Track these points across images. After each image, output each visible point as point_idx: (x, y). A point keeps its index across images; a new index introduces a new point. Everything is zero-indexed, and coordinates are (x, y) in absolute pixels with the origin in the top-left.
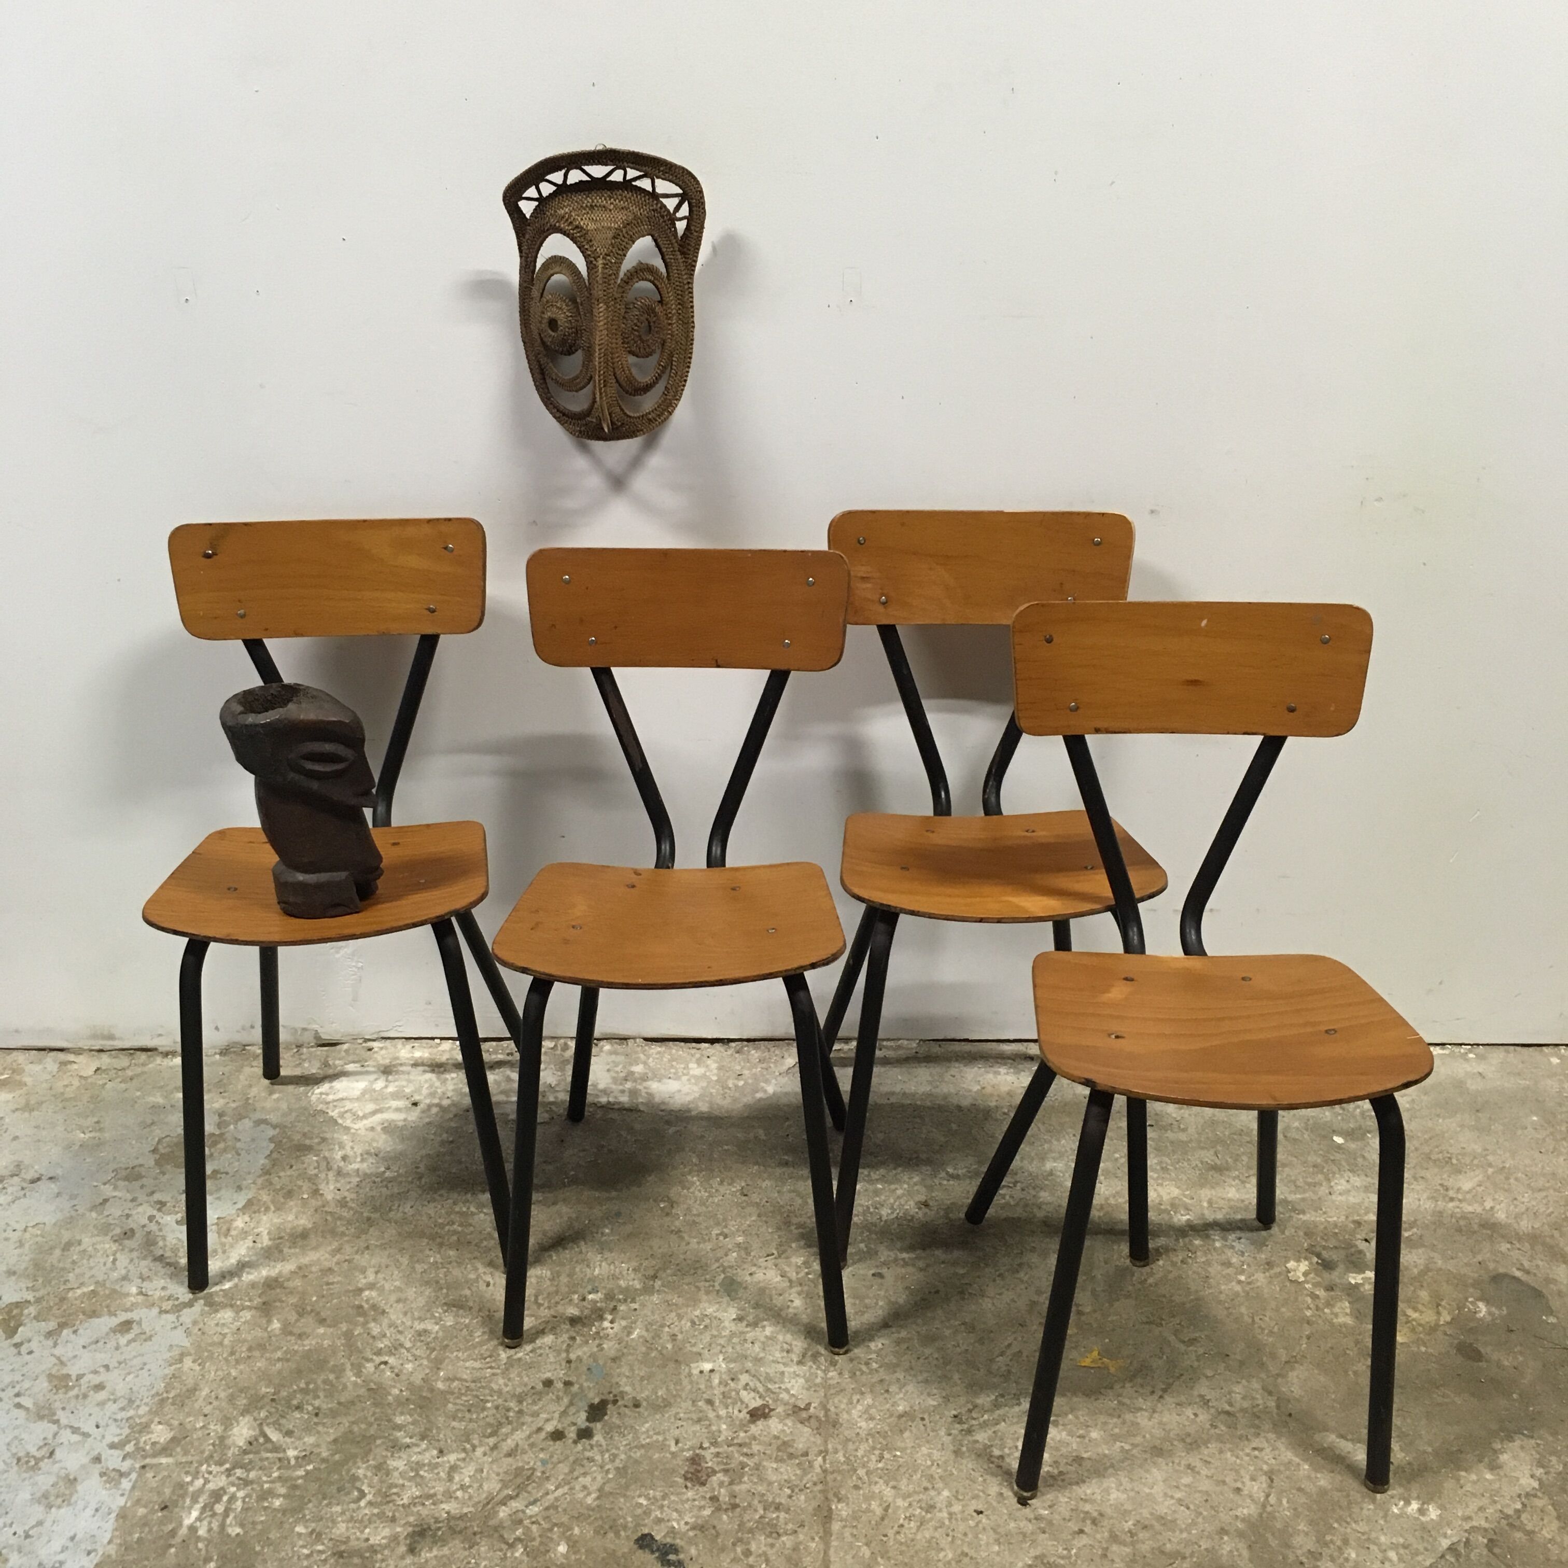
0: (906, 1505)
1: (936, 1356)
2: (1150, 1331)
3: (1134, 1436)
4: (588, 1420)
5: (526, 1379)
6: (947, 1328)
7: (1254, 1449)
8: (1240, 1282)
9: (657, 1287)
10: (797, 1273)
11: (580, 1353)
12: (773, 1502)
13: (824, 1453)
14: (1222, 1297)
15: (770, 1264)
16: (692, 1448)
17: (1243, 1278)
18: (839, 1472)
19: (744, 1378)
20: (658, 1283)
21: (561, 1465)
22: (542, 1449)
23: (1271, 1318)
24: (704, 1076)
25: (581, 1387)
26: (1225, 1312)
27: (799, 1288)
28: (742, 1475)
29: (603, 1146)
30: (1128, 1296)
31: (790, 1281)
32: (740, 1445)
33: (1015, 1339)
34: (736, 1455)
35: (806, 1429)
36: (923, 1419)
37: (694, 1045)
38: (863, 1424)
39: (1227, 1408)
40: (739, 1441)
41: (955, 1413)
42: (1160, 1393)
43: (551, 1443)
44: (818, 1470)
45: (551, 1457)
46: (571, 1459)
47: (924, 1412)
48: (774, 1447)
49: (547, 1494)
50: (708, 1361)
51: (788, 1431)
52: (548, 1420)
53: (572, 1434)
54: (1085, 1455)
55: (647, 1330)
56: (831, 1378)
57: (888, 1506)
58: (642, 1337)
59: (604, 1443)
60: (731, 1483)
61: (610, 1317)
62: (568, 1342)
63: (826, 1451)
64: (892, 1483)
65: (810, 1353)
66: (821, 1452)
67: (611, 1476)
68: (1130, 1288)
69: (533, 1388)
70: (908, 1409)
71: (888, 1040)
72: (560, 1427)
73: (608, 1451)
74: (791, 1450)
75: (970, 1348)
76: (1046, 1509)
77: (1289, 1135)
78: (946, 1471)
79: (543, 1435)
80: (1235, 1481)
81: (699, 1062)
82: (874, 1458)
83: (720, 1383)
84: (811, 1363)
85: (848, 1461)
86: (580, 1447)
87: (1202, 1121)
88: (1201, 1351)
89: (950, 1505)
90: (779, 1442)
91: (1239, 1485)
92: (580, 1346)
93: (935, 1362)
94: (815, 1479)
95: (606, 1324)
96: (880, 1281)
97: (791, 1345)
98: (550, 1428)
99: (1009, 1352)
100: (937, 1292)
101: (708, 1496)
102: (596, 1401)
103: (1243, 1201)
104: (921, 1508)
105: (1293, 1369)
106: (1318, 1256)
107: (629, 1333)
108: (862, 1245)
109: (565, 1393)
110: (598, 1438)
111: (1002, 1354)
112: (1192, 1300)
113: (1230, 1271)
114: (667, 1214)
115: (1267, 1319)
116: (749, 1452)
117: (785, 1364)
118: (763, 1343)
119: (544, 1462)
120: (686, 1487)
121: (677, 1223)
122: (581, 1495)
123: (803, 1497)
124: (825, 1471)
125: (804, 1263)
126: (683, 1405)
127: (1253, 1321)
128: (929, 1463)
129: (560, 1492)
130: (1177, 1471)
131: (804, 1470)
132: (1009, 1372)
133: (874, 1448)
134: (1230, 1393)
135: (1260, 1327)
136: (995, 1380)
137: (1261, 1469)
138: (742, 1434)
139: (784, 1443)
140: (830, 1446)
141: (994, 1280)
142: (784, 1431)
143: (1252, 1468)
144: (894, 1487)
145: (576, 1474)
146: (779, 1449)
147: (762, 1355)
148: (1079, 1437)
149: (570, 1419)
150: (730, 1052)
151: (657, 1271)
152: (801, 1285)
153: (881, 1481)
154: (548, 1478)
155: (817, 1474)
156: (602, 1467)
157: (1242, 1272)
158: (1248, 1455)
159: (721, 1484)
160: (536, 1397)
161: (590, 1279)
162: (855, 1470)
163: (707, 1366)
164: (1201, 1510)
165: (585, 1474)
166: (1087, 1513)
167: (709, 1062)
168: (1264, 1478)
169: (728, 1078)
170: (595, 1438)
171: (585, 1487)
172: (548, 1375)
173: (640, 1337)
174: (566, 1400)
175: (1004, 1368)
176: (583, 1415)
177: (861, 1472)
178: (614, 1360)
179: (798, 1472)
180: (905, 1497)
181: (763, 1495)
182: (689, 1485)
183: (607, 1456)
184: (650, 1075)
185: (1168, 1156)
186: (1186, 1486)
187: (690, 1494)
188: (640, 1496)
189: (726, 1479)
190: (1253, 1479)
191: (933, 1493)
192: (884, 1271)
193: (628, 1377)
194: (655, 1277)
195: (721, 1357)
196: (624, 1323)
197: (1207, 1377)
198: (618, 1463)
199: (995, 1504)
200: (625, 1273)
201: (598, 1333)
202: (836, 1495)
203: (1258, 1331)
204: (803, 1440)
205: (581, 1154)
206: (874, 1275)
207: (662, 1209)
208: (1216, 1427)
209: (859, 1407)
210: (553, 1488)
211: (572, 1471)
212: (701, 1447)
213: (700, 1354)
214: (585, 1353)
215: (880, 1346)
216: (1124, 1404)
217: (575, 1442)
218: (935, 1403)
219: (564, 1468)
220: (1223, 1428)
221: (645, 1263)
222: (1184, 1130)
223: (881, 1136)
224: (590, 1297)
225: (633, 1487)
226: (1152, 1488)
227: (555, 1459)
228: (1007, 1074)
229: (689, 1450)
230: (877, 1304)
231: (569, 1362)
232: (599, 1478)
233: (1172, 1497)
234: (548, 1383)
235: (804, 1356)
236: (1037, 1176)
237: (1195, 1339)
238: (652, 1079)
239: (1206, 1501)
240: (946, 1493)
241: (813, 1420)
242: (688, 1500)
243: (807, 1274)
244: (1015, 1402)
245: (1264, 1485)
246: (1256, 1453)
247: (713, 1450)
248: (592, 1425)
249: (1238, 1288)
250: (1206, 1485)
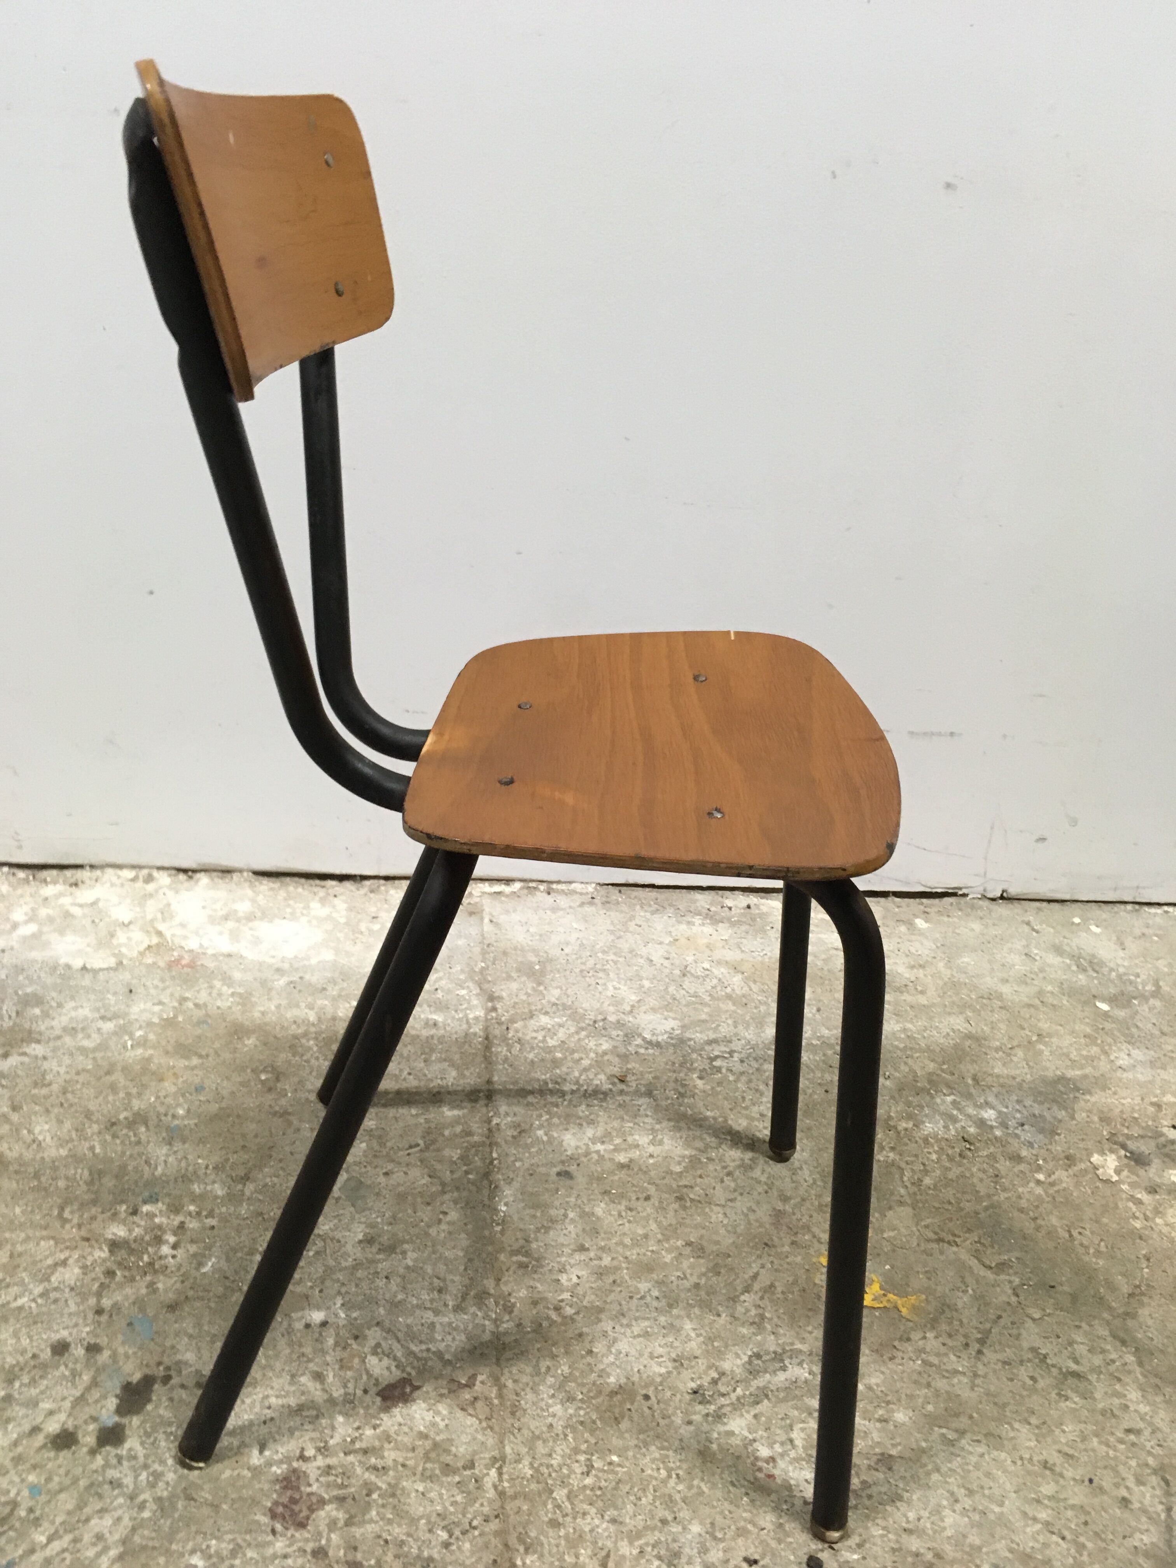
0: (635, 1552)
1: (655, 1293)
2: (942, 1253)
3: (957, 1415)
4: (119, 1411)
5: (25, 1342)
6: (668, 1251)
7: (1129, 1431)
8: (1038, 1182)
9: (247, 1193)
10: (452, 1172)
11: (118, 1297)
12: (418, 1557)
13: (498, 1461)
14: (1024, 1203)
15: (413, 1159)
16: (287, 1459)
17: (1041, 1177)
18: (526, 1496)
19: (374, 1335)
20: (250, 1188)
21: (63, 1496)
22: (34, 1467)
23: (1092, 1233)
24: (329, 918)
25: (114, 1356)
26: (1033, 1225)
27: (456, 1194)
28: (368, 1506)
29: (186, 999)
30: (901, 1203)
31: (443, 1184)
32: (365, 1452)
33: (763, 1266)
34: (359, 1471)
35: (470, 1421)
36: (647, 1397)
37: (318, 882)
38: (557, 1409)
39: (1074, 1367)
40: (364, 1445)
41: (693, 1385)
42: (977, 1346)
43: (52, 1454)
44: (491, 1494)
45: (49, 1480)
46: (83, 1483)
47: (647, 1386)
48: (420, 1452)
49: (32, 1551)
50: (319, 1308)
51: (442, 1425)
52: (51, 1413)
53: (89, 1439)
54: (894, 1452)
55: (228, 1260)
56: (506, 1333)
57: (608, 1556)
58: (220, 1270)
59: (140, 1451)
60: (349, 1523)
61: (172, 1239)
62: (103, 1279)
63: (503, 1459)
64: (610, 1513)
65: (472, 1293)
66: (494, 1460)
67: (146, 1514)
68: (902, 1191)
69: (34, 1356)
70: (623, 1381)
71: (559, 882)
72: (70, 1426)
73: (146, 1466)
74: (448, 1459)
75: (703, 1281)
76: (855, 1552)
77: (1045, 1000)
78: (690, 1487)
79: (40, 1439)
80: (1117, 1485)
81: (323, 901)
82: (578, 1469)
83: (337, 1344)
84: (473, 1309)
85: (537, 1477)
86: (99, 1460)
87: (941, 983)
88: (1017, 1281)
89: (704, 1550)
90: (428, 1444)
91: (1124, 1493)
92: (121, 1286)
93: (655, 1304)
94: (486, 1509)
95: (165, 1250)
96: (569, 1182)
97: (444, 1280)
98: (53, 1427)
99: (756, 1287)
100: (648, 1198)
101: (309, 1547)
102: (136, 1377)
103: (1014, 1078)
104: (659, 1558)
105: (1142, 1304)
106: (1124, 1147)
107: (200, 1264)
108: (540, 1133)
109: (87, 1365)
110: (132, 1443)
111: (747, 1290)
112: (986, 1209)
113: (1023, 1167)
114: (270, 1090)
115: (1088, 1233)
116: (380, 1463)
117: (436, 1312)
118: (403, 1277)
119: (34, 1490)
120: (274, 1532)
121: (283, 1102)
122: (91, 1553)
123: (467, 1546)
124: (502, 1494)
125: (462, 1158)
126: (277, 1383)
127: (1071, 1236)
128: (663, 1473)
129: (56, 1546)
130: (1029, 1473)
131: (469, 1493)
132: (762, 1317)
133: (576, 1451)
134: (1071, 1343)
135: (1082, 1245)
136: (744, 1331)
137: (1147, 1465)
138: (369, 1432)
139: (436, 1445)
140: (508, 1450)
141: (722, 1181)
142: (434, 1424)
143: (1133, 1463)
144: (613, 1521)
145: (88, 1510)
146: (427, 1458)
147: (400, 1297)
148: (880, 1420)
149: (90, 1411)
150: (363, 891)
151: (250, 1171)
152: (458, 1188)
153: (593, 1511)
154: (37, 1522)
155: (491, 1501)
156: (132, 1498)
157: (1039, 1169)
158: (1121, 1441)
159: (332, 1525)
160: (37, 1373)
161: (147, 1184)
162: (552, 1492)
163: (317, 1316)
164: (1082, 1539)
165: (102, 1511)
166: (917, 1555)
167: (336, 901)
168: (1154, 1480)
169: (360, 921)
170: (127, 1445)
171: (99, 1537)
172: (64, 1334)
173: (215, 1269)
174: (86, 1378)
175: (753, 1312)
176: (112, 1403)
177: (560, 1494)
178: (172, 1307)
179: (459, 1498)
180: (633, 1536)
181: (402, 1543)
182: (279, 1527)
183: (144, 1476)
184: (259, 914)
185: (911, 1022)
186: (1050, 1498)
187: (280, 1545)
188: (193, 1552)
189: (341, 1516)
190: (1140, 1482)
191: (675, 1529)
192: (573, 1168)
193: (191, 1337)
194: (246, 1178)
195: (339, 1302)
196: (193, 1249)
197: (1034, 1320)
198: (162, 1491)
199: (773, 1544)
200: (201, 1172)
201: (151, 1264)
202: (521, 1540)
203: (1081, 1250)
204: (465, 1438)
205: (157, 1008)
206: (559, 1174)
207: (263, 1082)
208: (1067, 1399)
209: (550, 1380)
210: (43, 1539)
211: (80, 1507)
212: (302, 1457)
213: (307, 1297)
214: (126, 1298)
215: (575, 1280)
216: (931, 1365)
217: (93, 1452)
218: (663, 1370)
219: (67, 1501)
220: (1077, 1399)
221: (233, 1158)
222: (922, 992)
223: (556, 992)
224: (146, 1208)
225: (181, 1535)
226: (1001, 1505)
227: (54, 1485)
228: (703, 924)
229: (281, 1462)
230: (565, 1216)
231: (99, 1312)
232: (126, 1522)
233: (1035, 1519)
234: (61, 1348)
235: (464, 1298)
236: (757, 1045)
237: (1003, 1264)
238: (261, 919)
239: (1086, 1523)
240: (696, 1528)
241: (479, 1404)
242: (275, 1556)
243: (467, 1173)
244: (778, 1365)
245: (1158, 1492)
246: (1132, 1437)
247: (320, 1462)
248: (125, 1421)
249: (1039, 1191)
250: (1078, 1495)
